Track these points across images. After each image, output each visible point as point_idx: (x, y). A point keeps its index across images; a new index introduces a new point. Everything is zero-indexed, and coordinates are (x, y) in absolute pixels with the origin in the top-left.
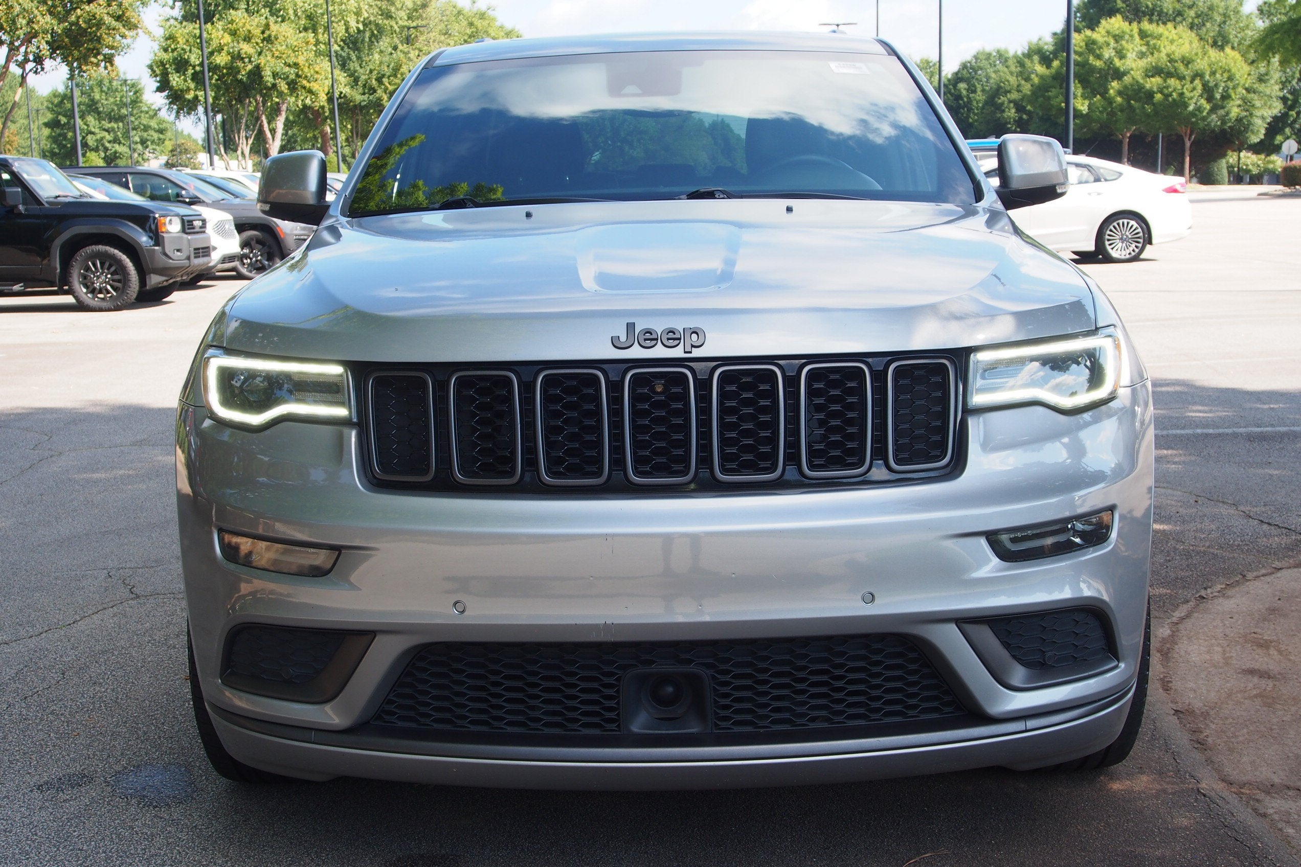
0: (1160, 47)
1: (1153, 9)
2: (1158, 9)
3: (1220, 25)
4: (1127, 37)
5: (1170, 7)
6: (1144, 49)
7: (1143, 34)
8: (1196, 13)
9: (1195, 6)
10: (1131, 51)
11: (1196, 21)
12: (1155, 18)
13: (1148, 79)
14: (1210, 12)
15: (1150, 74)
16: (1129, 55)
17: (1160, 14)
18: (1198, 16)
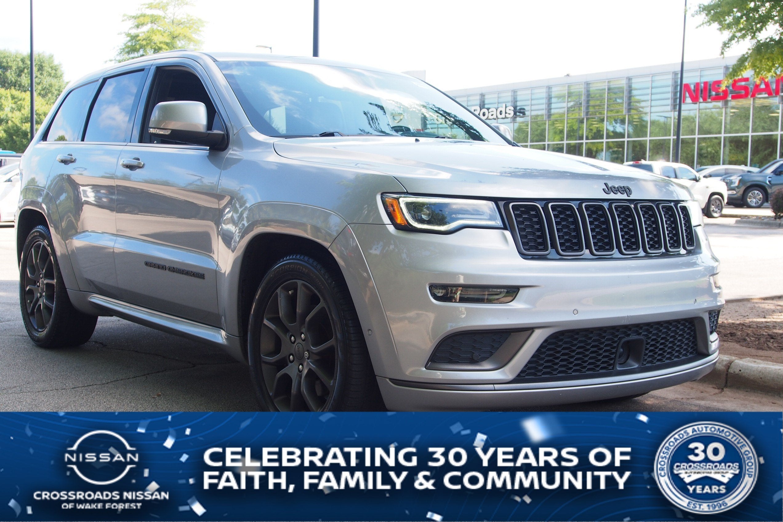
0: (24, 106)
1: (16, 83)
2: (19, 83)
3: (56, 96)
4: (3, 98)
5: (26, 82)
6: (14, 106)
7: (13, 97)
8: (42, 87)
9: (41, 84)
10: (7, 106)
11: (42, 92)
12: (17, 88)
13: (23, 124)
14: (50, 88)
15: (24, 121)
16: (6, 109)
17: (20, 86)
18: (43, 90)
